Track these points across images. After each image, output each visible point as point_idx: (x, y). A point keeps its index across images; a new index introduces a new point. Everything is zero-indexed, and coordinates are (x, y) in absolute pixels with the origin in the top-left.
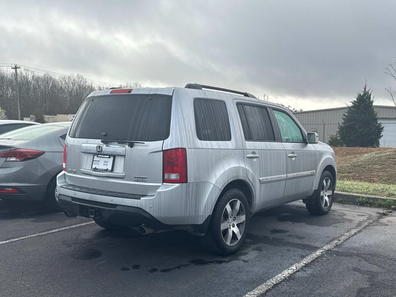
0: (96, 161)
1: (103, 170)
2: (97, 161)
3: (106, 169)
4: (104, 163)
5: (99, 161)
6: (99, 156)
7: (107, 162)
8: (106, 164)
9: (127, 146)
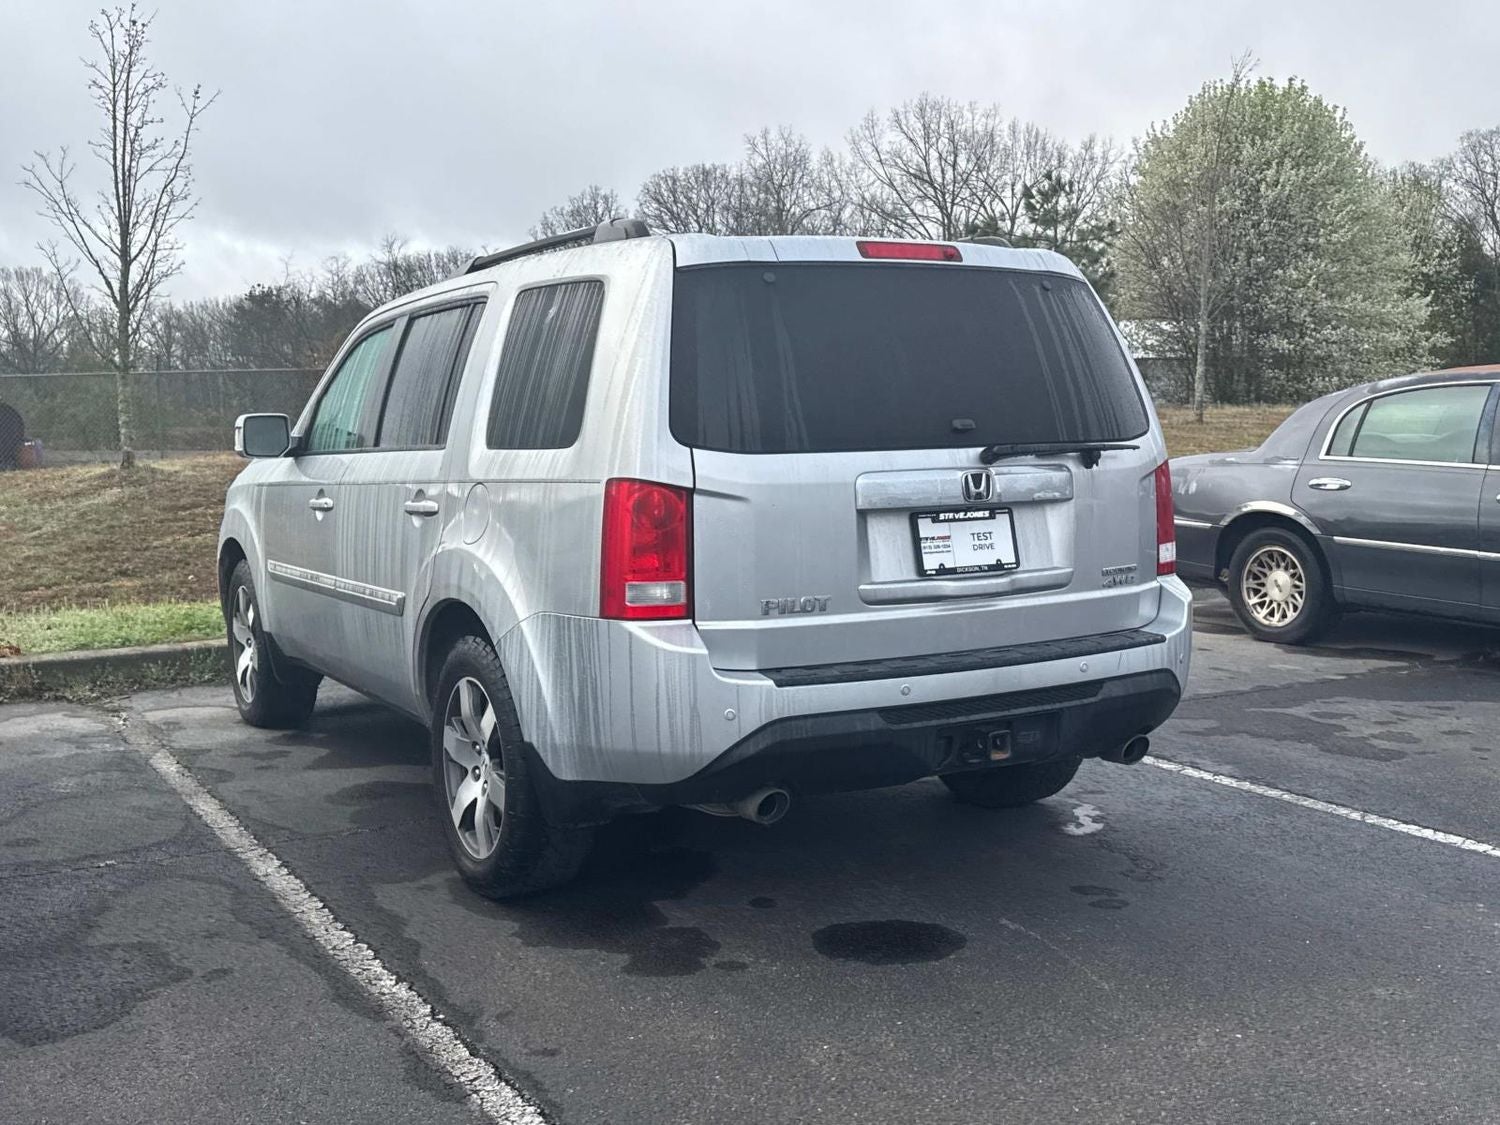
0: (933, 538)
1: (981, 571)
2: (939, 538)
3: (994, 562)
4: (977, 543)
5: (949, 537)
6: (942, 516)
7: (988, 535)
8: (988, 542)
9: (1072, 465)
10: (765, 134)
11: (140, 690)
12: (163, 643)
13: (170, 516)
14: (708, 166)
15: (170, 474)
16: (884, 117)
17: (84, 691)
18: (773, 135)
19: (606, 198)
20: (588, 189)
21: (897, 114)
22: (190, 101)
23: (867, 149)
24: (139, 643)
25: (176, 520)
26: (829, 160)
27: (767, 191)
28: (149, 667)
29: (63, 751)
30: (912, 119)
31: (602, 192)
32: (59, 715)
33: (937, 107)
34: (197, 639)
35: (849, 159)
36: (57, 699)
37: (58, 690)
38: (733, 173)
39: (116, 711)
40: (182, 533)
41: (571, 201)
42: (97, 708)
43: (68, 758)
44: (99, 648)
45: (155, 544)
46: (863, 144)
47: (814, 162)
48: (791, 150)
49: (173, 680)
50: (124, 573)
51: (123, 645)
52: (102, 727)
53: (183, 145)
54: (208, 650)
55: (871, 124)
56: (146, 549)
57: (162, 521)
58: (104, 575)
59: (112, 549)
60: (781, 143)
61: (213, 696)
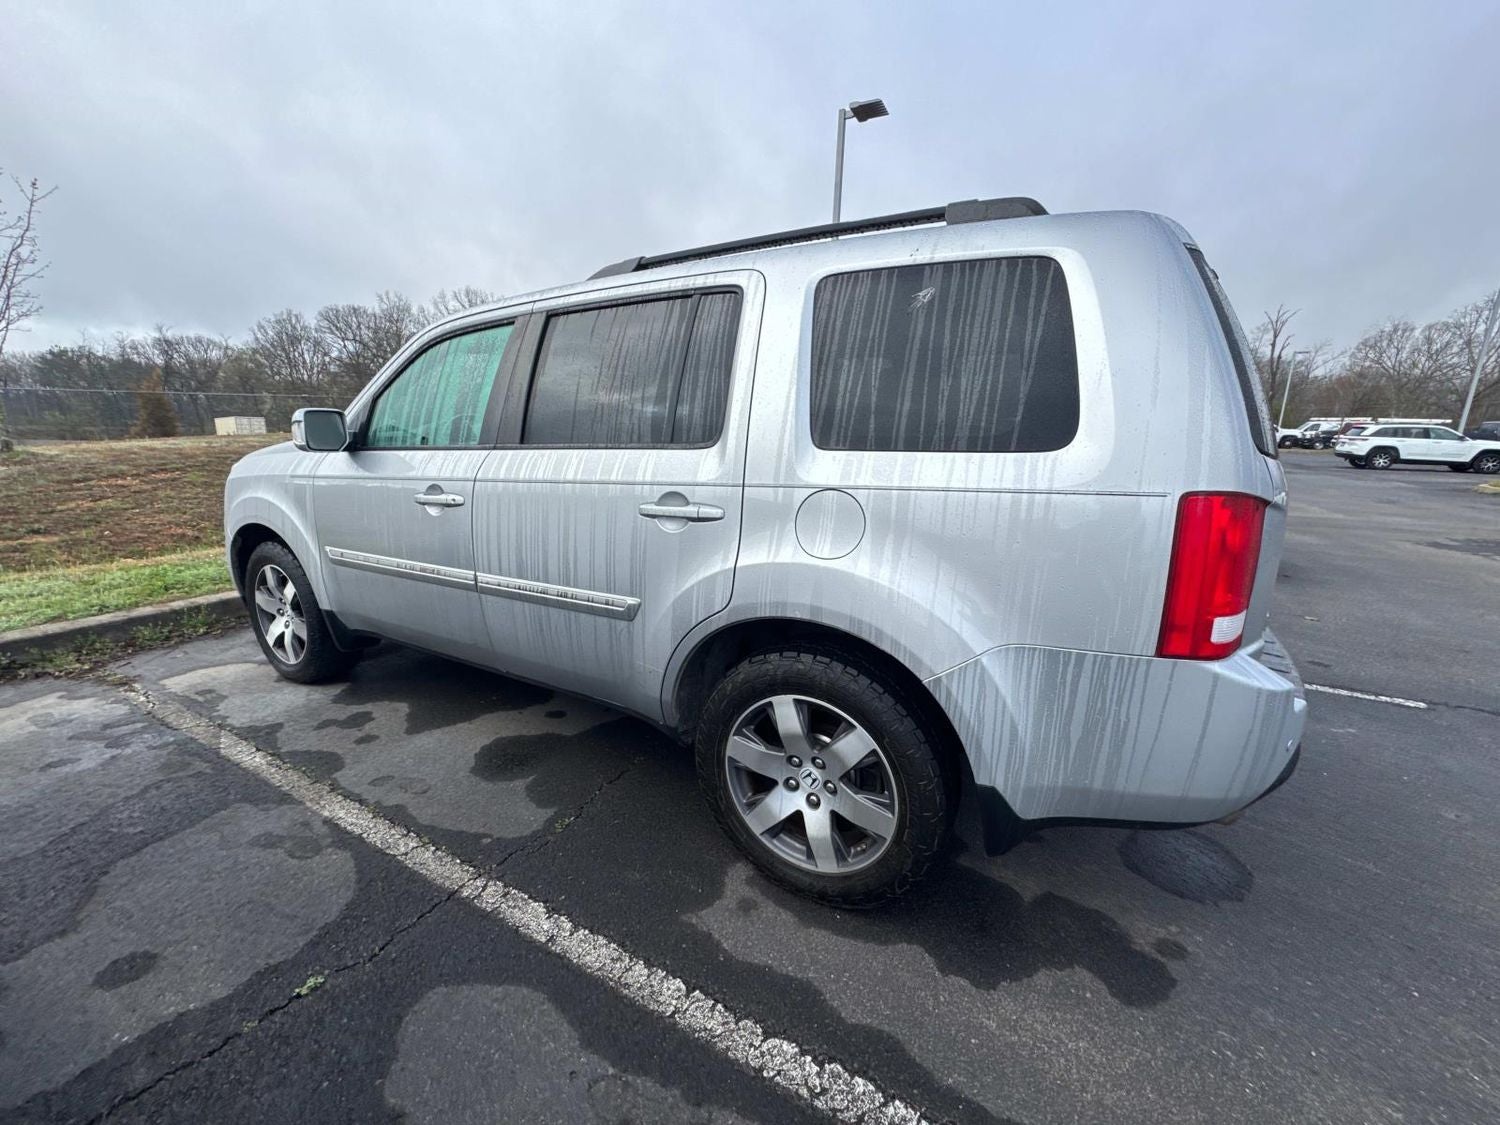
10: (387, 294)
11: (135, 653)
12: (145, 605)
13: (66, 487)
14: (356, 306)
15: (51, 457)
16: (449, 296)
17: (70, 662)
18: (391, 295)
19: (296, 316)
20: (285, 311)
21: (455, 293)
22: (29, 190)
23: (442, 308)
24: (118, 608)
25: (72, 490)
26: (422, 310)
27: (390, 321)
28: (140, 631)
29: (92, 756)
30: (463, 297)
31: (294, 313)
32: (51, 699)
33: (475, 293)
34: (180, 599)
35: (432, 310)
36: (37, 676)
37: (34, 666)
38: (370, 311)
39: (126, 683)
40: (83, 500)
41: (275, 315)
42: (101, 681)
43: (104, 765)
44: (75, 619)
45: (59, 508)
46: (440, 305)
47: (414, 310)
48: (402, 303)
49: (168, 638)
50: (37, 532)
51: (101, 611)
52: (122, 710)
53: (26, 220)
54: (197, 609)
55: (443, 296)
56: (52, 512)
57: (59, 491)
58: (15, 534)
59: (16, 513)
60: (396, 299)
61: (222, 651)
